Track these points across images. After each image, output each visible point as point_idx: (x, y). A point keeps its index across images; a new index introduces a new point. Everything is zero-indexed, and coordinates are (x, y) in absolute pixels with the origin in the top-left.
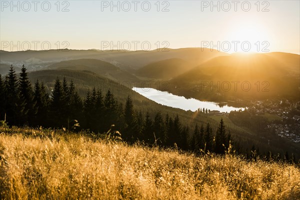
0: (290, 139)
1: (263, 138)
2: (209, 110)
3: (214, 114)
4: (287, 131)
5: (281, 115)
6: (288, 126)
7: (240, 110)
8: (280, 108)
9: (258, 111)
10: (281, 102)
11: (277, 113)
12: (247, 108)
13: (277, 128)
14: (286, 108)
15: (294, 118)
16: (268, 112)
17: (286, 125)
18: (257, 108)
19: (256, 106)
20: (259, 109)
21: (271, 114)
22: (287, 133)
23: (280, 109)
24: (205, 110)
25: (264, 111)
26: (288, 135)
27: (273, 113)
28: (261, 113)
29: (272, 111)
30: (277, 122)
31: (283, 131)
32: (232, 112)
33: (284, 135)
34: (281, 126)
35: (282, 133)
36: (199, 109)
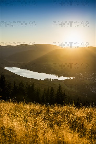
1: (83, 93)
2: (52, 79)
3: (55, 81)
5: (93, 81)
7: (71, 79)
9: (80, 79)
10: (93, 74)
11: (91, 80)
12: (74, 77)
13: (91, 88)
16: (86, 79)
19: (79, 76)
20: (81, 78)
23: (93, 78)
24: (50, 79)
25: (84, 79)
27: (89, 80)
28: (82, 80)
30: (91, 85)
32: (65, 80)
34: (93, 86)
35: (94, 90)
36: (46, 79)
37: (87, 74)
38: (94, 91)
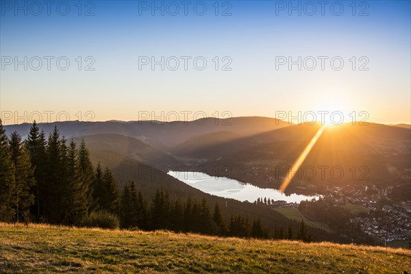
0: (381, 237)
1: (344, 236)
2: (273, 200)
3: (279, 205)
4: (376, 227)
5: (367, 206)
6: (377, 220)
7: (314, 199)
8: (365, 196)
9: (337, 200)
10: (366, 188)
11: (361, 203)
12: (321, 196)
13: (363, 223)
14: (372, 196)
15: (383, 209)
16: (350, 202)
17: (374, 219)
18: (335, 197)
19: (334, 194)
20: (338, 197)
21: (353, 204)
22: (376, 229)
23: (365, 198)
25: (344, 201)
26: (377, 232)
27: (357, 203)
28: (340, 204)
29: (354, 201)
30: (363, 215)
31: (371, 226)
32: (302, 202)
33: (372, 232)
34: (368, 219)
35: (369, 229)
36: (259, 199)
37: (352, 189)
38: (370, 231)
